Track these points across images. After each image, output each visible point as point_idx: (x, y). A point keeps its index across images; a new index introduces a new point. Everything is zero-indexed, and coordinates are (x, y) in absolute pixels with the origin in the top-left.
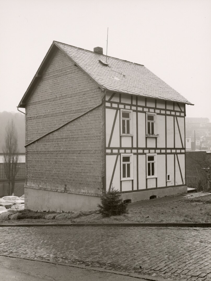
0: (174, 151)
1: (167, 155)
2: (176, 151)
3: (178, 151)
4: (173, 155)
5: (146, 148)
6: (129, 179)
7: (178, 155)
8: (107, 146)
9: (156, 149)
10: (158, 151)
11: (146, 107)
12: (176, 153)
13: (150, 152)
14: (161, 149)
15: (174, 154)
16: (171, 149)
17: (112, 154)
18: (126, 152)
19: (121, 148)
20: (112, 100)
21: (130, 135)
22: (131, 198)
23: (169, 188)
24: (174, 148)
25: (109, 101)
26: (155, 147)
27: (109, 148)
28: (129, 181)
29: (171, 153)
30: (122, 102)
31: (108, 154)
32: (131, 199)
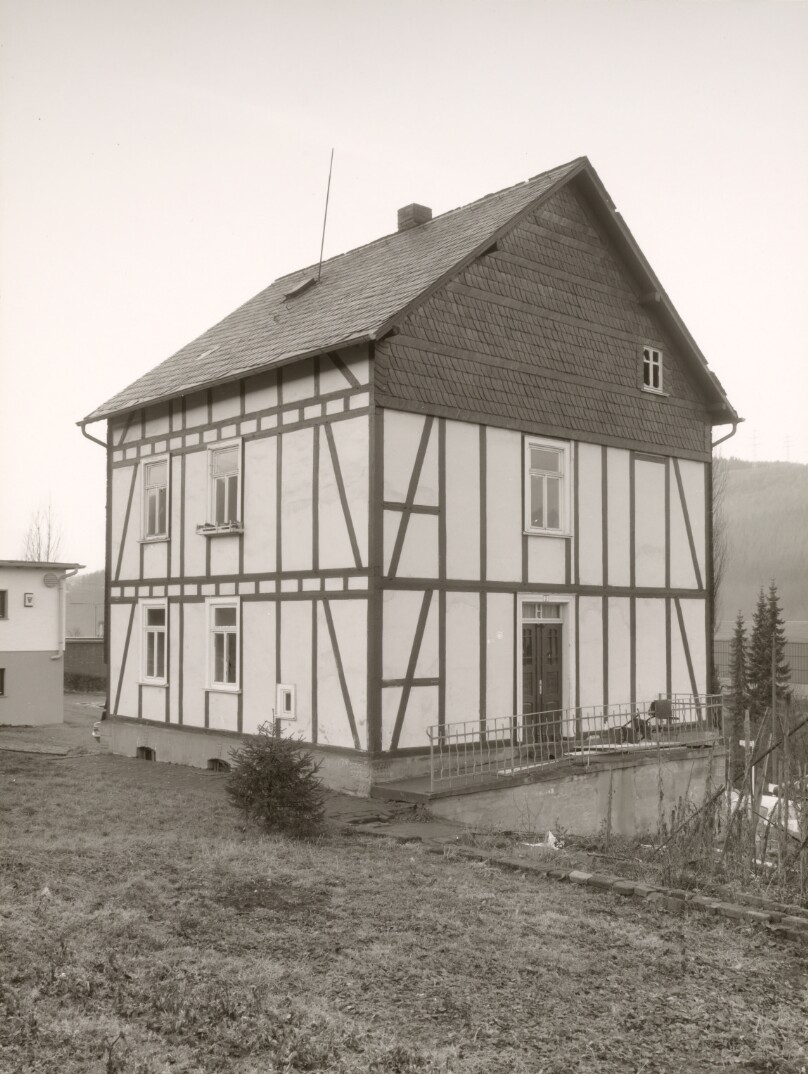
0: (312, 585)
1: (284, 604)
2: (323, 585)
3: (334, 585)
4: (309, 604)
5: (208, 579)
7: (332, 603)
8: (113, 578)
9: (240, 578)
10: (247, 588)
11: (209, 426)
12: (325, 596)
13: (221, 593)
14: (257, 578)
15: (313, 597)
16: (300, 576)
17: (122, 599)
18: (154, 595)
19: (141, 581)
20: (126, 440)
21: (164, 536)
24: (316, 572)
25: (119, 446)
26: (236, 572)
27: (117, 582)
28: (159, 689)
29: (300, 596)
31: (115, 600)
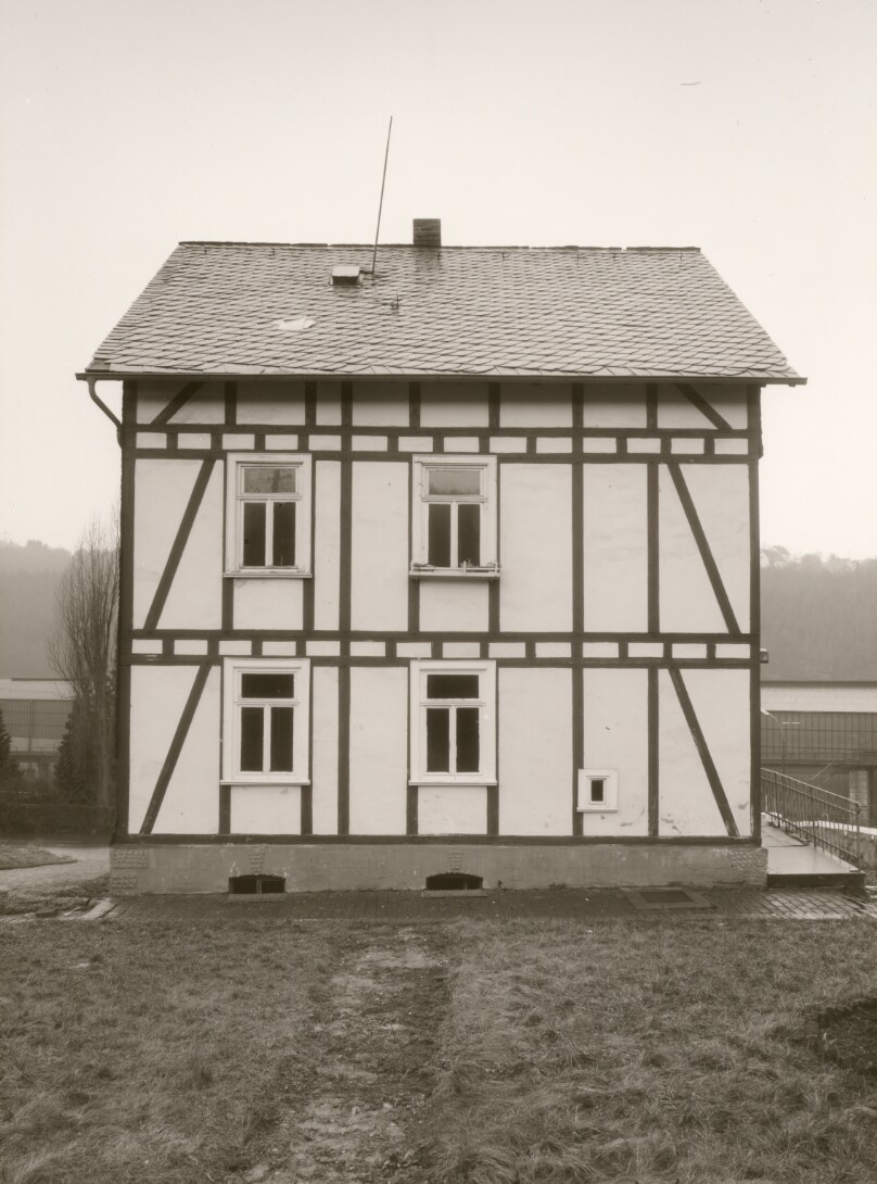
0: (645, 650)
1: (587, 671)
2: (667, 651)
3: (689, 651)
4: (641, 673)
5: (414, 634)
6: (281, 777)
7: (684, 672)
8: (139, 622)
9: (490, 637)
10: (508, 650)
11: (415, 430)
12: (670, 664)
13: (443, 656)
14: (530, 638)
15: (650, 664)
16: (622, 638)
17: (168, 658)
18: (264, 654)
19: (228, 632)
20: (175, 419)
21: (295, 571)
22: (282, 872)
23: (599, 846)
25: (157, 426)
26: (481, 628)
27: (150, 632)
28: (282, 789)
29: (622, 662)
30: (240, 421)
31: (143, 660)
32: (285, 875)
